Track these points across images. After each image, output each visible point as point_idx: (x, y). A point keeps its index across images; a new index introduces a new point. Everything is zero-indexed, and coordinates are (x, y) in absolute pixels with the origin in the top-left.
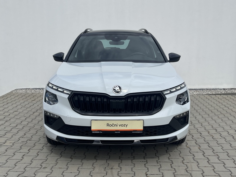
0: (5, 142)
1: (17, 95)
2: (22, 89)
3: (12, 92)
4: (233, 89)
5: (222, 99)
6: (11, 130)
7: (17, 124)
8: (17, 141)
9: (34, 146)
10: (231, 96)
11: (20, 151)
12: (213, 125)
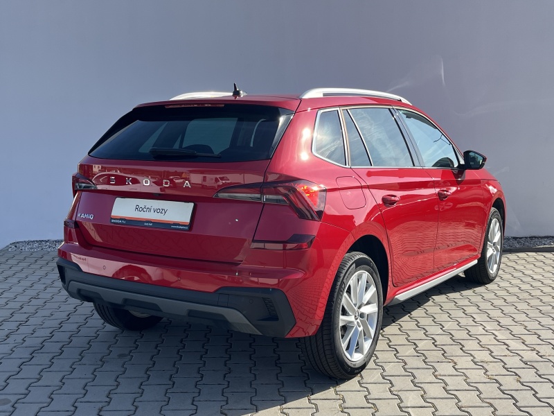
0: (38, 377)
1: (22, 257)
2: (28, 243)
3: (6, 250)
4: (535, 237)
5: (519, 262)
6: (41, 346)
7: (51, 330)
8: (68, 373)
9: (117, 386)
10: (534, 254)
11: (86, 399)
12: (526, 324)
